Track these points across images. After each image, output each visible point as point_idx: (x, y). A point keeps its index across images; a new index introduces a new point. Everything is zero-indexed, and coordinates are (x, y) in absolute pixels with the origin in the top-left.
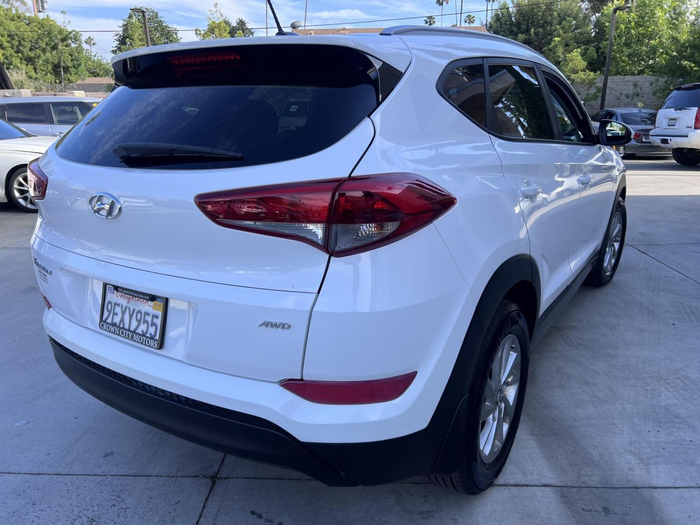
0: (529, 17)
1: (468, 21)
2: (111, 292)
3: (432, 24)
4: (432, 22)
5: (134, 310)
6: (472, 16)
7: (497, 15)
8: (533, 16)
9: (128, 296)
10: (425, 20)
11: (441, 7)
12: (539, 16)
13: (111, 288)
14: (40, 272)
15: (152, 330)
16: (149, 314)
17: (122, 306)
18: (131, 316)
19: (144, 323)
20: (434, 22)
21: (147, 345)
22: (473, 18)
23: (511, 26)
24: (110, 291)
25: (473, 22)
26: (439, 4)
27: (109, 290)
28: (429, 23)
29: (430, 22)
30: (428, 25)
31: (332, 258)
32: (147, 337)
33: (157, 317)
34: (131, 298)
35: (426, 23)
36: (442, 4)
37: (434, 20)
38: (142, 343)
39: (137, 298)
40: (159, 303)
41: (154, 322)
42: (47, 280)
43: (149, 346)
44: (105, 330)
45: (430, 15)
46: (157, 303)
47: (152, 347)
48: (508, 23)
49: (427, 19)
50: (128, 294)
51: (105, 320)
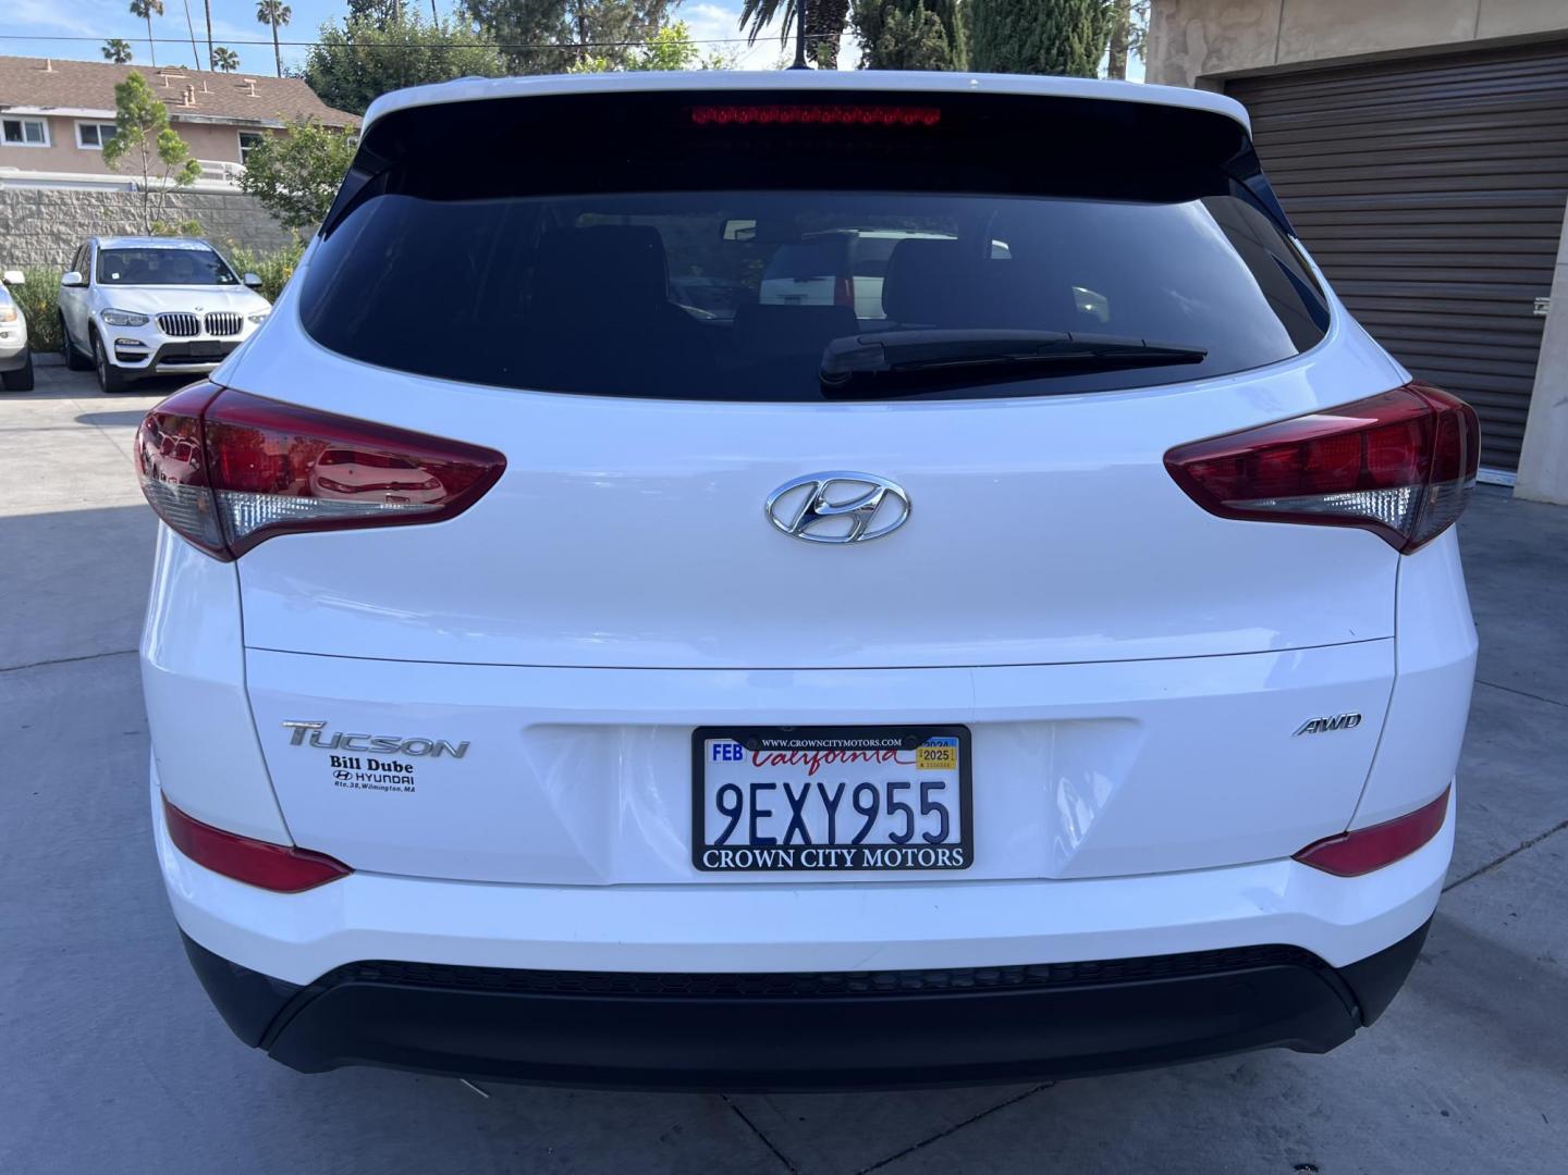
0: (397, 71)
1: (220, 63)
2: (727, 757)
3: (124, 60)
4: (122, 55)
5: (841, 787)
6: (229, 52)
7: (320, 57)
8: (409, 68)
9: (811, 754)
10: (104, 49)
11: (142, 20)
12: (419, 71)
13: (726, 742)
15: (928, 824)
16: (906, 786)
17: (786, 786)
18: (831, 807)
19: (890, 814)
20: (129, 56)
21: (924, 868)
22: (231, 56)
23: (360, 86)
24: (720, 756)
25: (233, 67)
26: (140, 14)
27: (716, 752)
28: (115, 57)
29: (118, 53)
30: (112, 61)
32: (919, 847)
33: (940, 786)
34: (826, 756)
35: (108, 55)
36: (147, 15)
37: (127, 50)
38: (903, 866)
39: (849, 753)
40: (936, 749)
41: (930, 801)
43: (935, 867)
44: (728, 868)
45: (116, 37)
46: (930, 749)
47: (946, 867)
48: (350, 79)
49: (108, 47)
50: (809, 748)
51: (720, 842)
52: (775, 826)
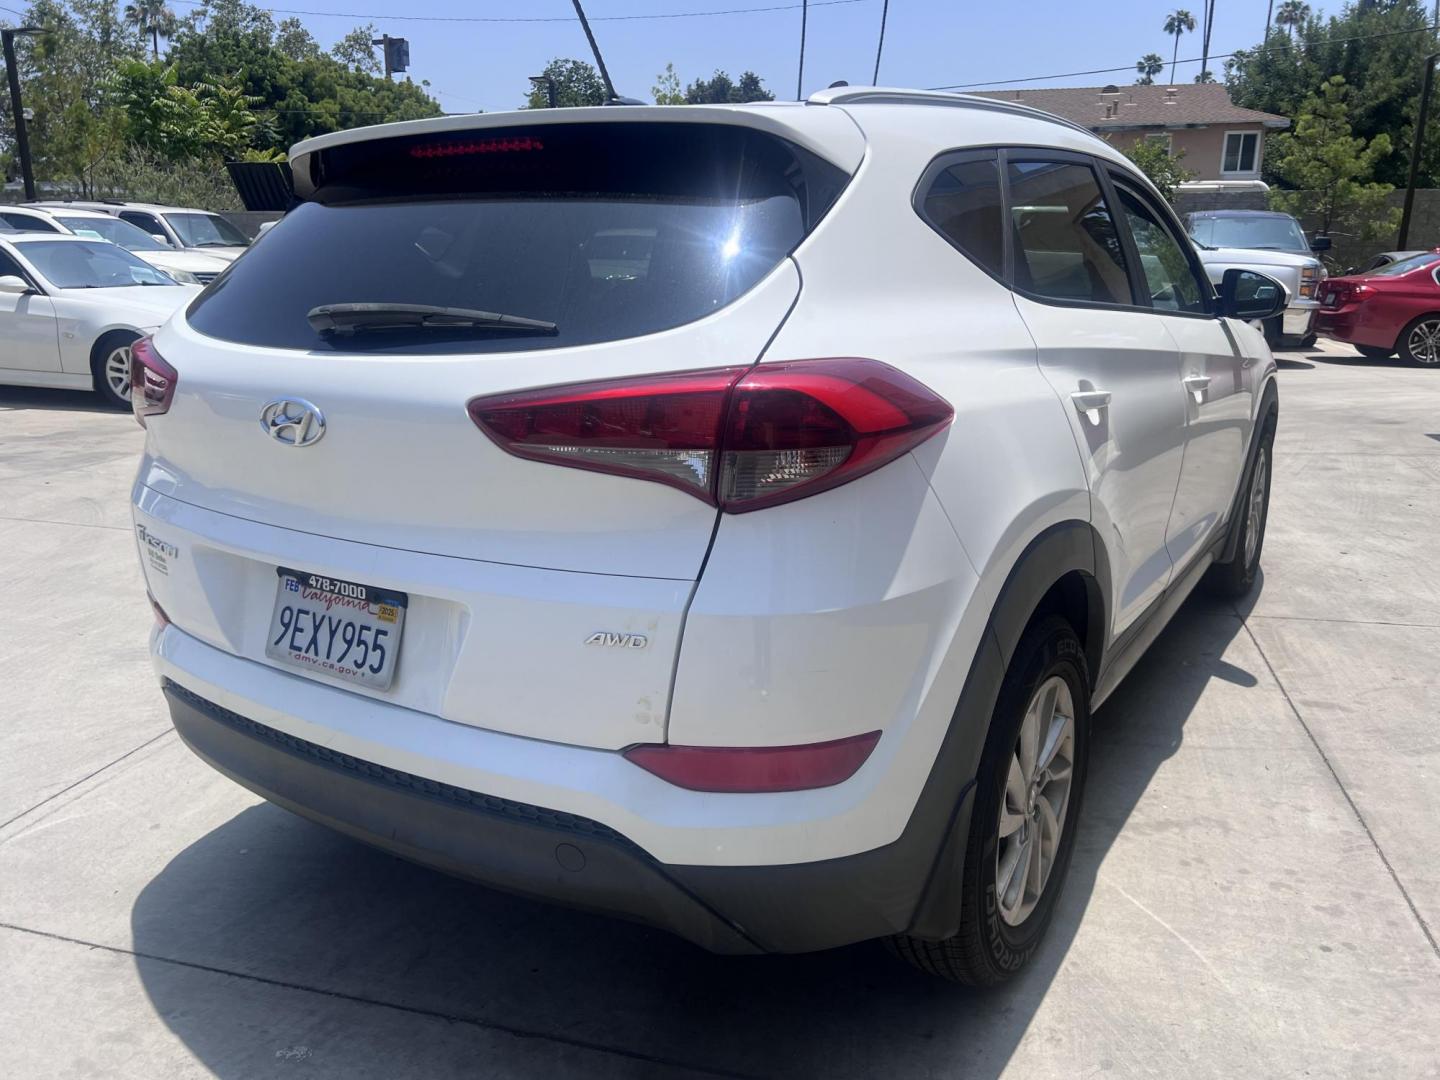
2: (291, 589)
5: (340, 621)
9: (329, 595)
13: (292, 581)
14: (151, 553)
15: (374, 659)
16: (370, 629)
17: (314, 614)
18: (333, 633)
19: (358, 645)
24: (289, 587)
27: (287, 584)
31: (724, 516)
33: (385, 633)
34: (335, 599)
39: (346, 599)
40: (389, 607)
41: (378, 642)
42: (165, 568)
46: (385, 607)
50: (329, 592)
51: (277, 643)
52: (303, 640)
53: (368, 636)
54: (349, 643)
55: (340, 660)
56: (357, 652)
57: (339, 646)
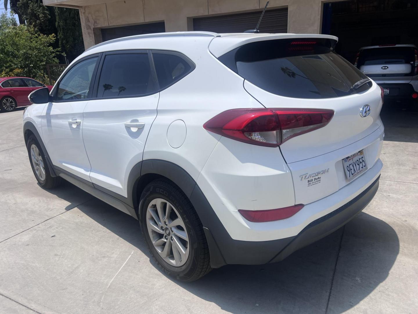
17: (352, 164)
18: (356, 165)
33: (363, 157)
34: (353, 157)
41: (363, 160)
51: (350, 177)
52: (353, 171)
53: (361, 160)
54: (359, 165)
55: (359, 170)
56: (361, 165)
57: (358, 166)
